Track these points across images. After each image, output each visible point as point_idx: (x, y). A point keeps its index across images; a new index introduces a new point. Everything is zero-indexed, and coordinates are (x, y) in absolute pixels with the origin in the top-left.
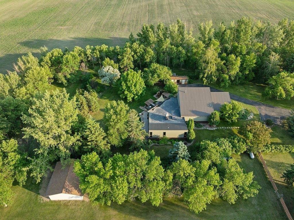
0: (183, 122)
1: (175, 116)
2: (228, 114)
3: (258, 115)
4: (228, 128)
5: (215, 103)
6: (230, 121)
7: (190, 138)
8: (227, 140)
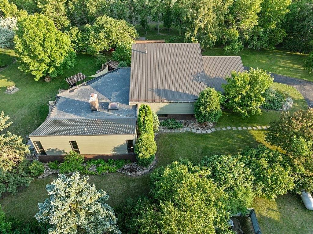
0: (132, 115)
1: (116, 103)
2: (240, 97)
3: (301, 101)
4: (240, 128)
5: (213, 76)
6: (244, 112)
7: (140, 155)
8: (240, 160)
